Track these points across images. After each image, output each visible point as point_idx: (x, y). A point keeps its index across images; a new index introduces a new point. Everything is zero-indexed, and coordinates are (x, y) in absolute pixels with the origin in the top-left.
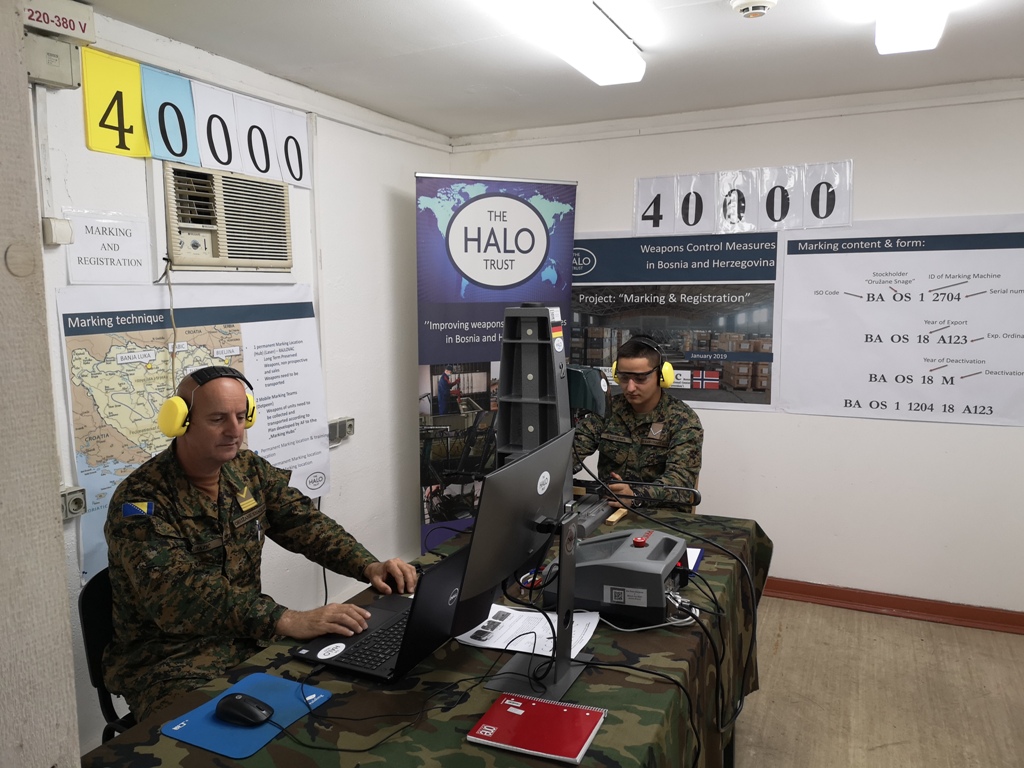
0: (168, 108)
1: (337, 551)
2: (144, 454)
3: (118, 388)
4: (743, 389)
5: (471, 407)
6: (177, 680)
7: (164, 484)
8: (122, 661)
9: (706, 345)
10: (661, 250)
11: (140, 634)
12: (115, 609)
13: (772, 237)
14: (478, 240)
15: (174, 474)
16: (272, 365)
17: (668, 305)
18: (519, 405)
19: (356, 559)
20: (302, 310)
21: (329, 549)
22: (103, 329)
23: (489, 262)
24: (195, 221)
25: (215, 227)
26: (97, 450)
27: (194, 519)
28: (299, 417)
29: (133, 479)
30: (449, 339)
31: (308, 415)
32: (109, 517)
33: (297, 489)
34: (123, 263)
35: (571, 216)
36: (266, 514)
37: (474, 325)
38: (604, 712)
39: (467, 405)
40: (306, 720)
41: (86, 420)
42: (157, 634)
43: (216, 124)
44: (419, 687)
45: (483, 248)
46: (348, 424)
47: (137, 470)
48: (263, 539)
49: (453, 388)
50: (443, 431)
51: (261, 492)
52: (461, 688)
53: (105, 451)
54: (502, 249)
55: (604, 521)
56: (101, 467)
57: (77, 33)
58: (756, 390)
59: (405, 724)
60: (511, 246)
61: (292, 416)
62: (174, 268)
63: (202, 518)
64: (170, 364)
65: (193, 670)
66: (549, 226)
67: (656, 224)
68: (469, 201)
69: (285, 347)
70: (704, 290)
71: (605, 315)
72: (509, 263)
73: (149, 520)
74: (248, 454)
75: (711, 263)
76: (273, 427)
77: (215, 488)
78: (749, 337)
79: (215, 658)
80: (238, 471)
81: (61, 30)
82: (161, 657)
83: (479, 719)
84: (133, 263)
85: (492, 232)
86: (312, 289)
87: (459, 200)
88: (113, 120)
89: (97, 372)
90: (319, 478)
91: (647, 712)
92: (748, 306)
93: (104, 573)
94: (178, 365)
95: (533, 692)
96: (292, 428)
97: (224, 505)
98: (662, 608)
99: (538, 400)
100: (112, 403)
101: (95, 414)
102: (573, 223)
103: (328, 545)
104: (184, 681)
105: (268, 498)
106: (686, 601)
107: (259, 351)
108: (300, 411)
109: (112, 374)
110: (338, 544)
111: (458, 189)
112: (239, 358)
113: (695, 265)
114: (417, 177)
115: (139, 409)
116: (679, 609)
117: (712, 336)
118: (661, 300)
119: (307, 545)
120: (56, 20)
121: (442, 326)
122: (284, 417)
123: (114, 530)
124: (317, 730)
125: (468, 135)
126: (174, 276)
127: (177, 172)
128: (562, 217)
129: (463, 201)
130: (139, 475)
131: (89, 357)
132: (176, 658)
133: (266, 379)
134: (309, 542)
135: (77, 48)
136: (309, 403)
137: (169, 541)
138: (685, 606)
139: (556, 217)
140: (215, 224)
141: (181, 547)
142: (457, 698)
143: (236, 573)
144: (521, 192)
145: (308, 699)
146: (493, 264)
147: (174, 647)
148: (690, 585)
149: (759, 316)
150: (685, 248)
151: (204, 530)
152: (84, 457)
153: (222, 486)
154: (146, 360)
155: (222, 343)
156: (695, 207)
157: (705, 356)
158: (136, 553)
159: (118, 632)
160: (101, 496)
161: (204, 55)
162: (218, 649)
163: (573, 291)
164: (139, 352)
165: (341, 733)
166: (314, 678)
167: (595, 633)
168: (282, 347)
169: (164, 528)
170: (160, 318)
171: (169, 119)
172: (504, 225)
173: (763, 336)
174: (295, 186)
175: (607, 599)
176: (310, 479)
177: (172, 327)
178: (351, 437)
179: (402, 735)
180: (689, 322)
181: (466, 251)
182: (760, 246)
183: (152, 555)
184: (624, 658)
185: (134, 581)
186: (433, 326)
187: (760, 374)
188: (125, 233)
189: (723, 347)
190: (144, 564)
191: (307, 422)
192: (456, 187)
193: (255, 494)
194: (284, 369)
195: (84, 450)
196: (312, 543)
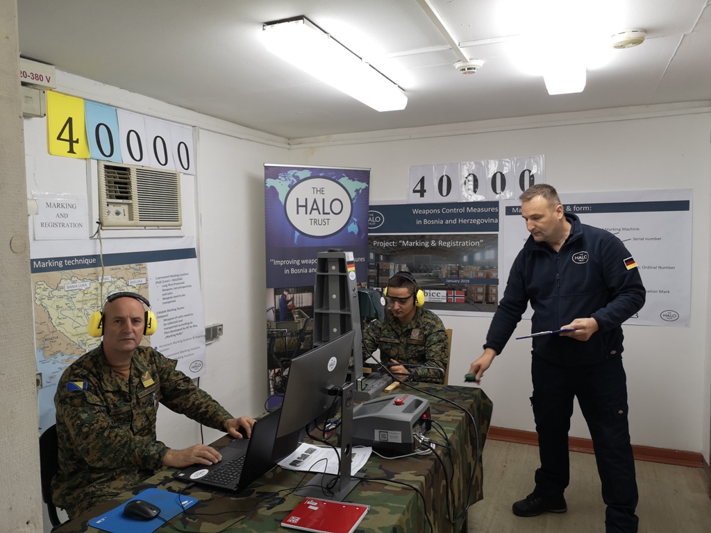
0: (102, 127)
1: (206, 412)
2: (81, 350)
3: (65, 307)
4: (480, 302)
5: (301, 316)
6: (100, 496)
7: (94, 370)
8: (65, 485)
9: (456, 273)
10: (426, 212)
11: (76, 467)
12: (59, 451)
13: (496, 204)
14: (306, 206)
15: (101, 363)
16: (168, 290)
17: (431, 248)
18: (327, 315)
19: (218, 417)
20: (189, 253)
21: (201, 411)
22: (56, 269)
23: (313, 221)
24: (118, 197)
25: (131, 202)
26: (50, 347)
27: (113, 392)
28: (185, 324)
29: (74, 366)
30: (287, 271)
31: (192, 323)
32: (58, 391)
33: (181, 372)
34: (70, 225)
35: (367, 190)
36: (160, 389)
37: (303, 262)
38: (368, 508)
39: (299, 314)
40: (181, 516)
41: (44, 328)
42: (87, 467)
43: (133, 136)
44: (254, 495)
45: (309, 212)
46: (218, 328)
47: (77, 360)
48: (157, 405)
49: (289, 304)
50: (282, 332)
51: (157, 375)
52: (281, 495)
53: (55, 348)
54: (321, 212)
55: (383, 390)
56: (53, 359)
57: (45, 83)
58: (488, 303)
59: (243, 517)
60: (327, 210)
61: (181, 323)
62: (103, 228)
63: (118, 392)
64: (99, 290)
65: (111, 490)
66: (352, 197)
67: (422, 196)
68: (300, 181)
69: (177, 277)
70: (454, 238)
71: (390, 255)
72: (326, 221)
73: (84, 394)
74: (149, 350)
75: (458, 221)
76: (167, 331)
77: (127, 373)
78: (483, 268)
79: (125, 482)
80: (143, 360)
81: (34, 82)
82: (90, 482)
83: (290, 513)
84: (77, 225)
85: (315, 201)
86: (195, 239)
87: (293, 181)
88: (66, 135)
89: (51, 296)
90: (198, 365)
91: (394, 507)
92: (482, 248)
93: (53, 427)
94: (105, 291)
95: (325, 496)
96: (180, 331)
97: (133, 383)
98: (411, 444)
99: (339, 312)
100: (61, 316)
101: (50, 324)
102: (368, 195)
103: (200, 408)
104: (104, 497)
105: (161, 378)
106: (427, 439)
107: (159, 280)
108: (186, 320)
109: (61, 297)
110: (207, 407)
111: (292, 174)
112: (146, 286)
113: (447, 222)
114: (265, 166)
115: (79, 320)
116: (422, 444)
117: (459, 268)
118: (426, 245)
119: (187, 409)
120: (31, 75)
121: (282, 263)
122: (175, 324)
123: (61, 400)
124: (188, 522)
125: (300, 138)
126: (103, 234)
127: (107, 167)
128: (360, 191)
129: (295, 182)
130: (78, 364)
131: (47, 287)
132: (100, 483)
133: (164, 299)
134: (188, 407)
135: (44, 92)
136: (192, 314)
137: (96, 407)
138: (426, 442)
139: (357, 191)
140: (131, 199)
141: (103, 411)
142: (277, 501)
143: (139, 428)
144: (334, 175)
145: (183, 503)
146: (316, 221)
147: (99, 475)
148: (433, 429)
149: (489, 255)
150: (441, 210)
151: (119, 400)
152: (42, 352)
153: (133, 371)
154: (84, 288)
155: (134, 276)
156: (446, 184)
157: (456, 281)
158: (75, 414)
159: (62, 467)
160: (52, 377)
161: (126, 93)
162: (127, 477)
163: (369, 239)
164: (79, 283)
165: (203, 523)
166: (188, 491)
167: (368, 460)
168: (175, 278)
169: (93, 399)
170: (94, 261)
171: (102, 135)
172: (323, 196)
173: (492, 268)
174: (185, 174)
175: (377, 439)
176: (192, 365)
177: (101, 266)
178: (221, 337)
179: (242, 523)
180: (444, 258)
181: (298, 213)
182: (488, 210)
183: (84, 416)
184: (385, 475)
185: (72, 433)
186: (276, 262)
187: (490, 292)
188: (72, 207)
189: (467, 275)
190: (79, 422)
191: (191, 327)
192: (291, 172)
193: (153, 376)
194: (175, 293)
195: (42, 347)
196: (190, 407)
